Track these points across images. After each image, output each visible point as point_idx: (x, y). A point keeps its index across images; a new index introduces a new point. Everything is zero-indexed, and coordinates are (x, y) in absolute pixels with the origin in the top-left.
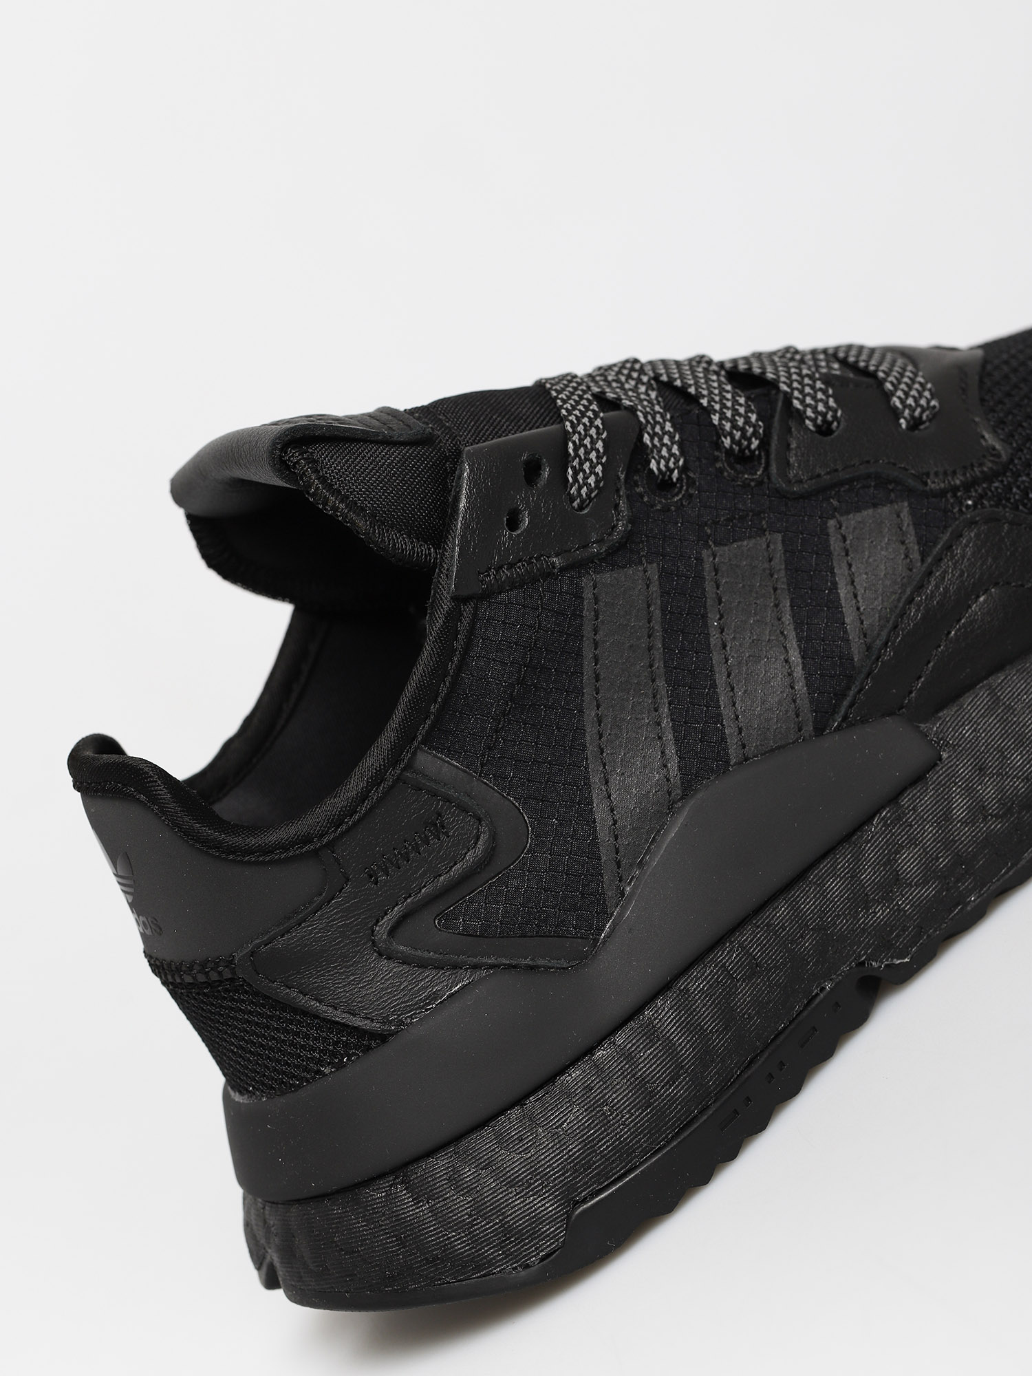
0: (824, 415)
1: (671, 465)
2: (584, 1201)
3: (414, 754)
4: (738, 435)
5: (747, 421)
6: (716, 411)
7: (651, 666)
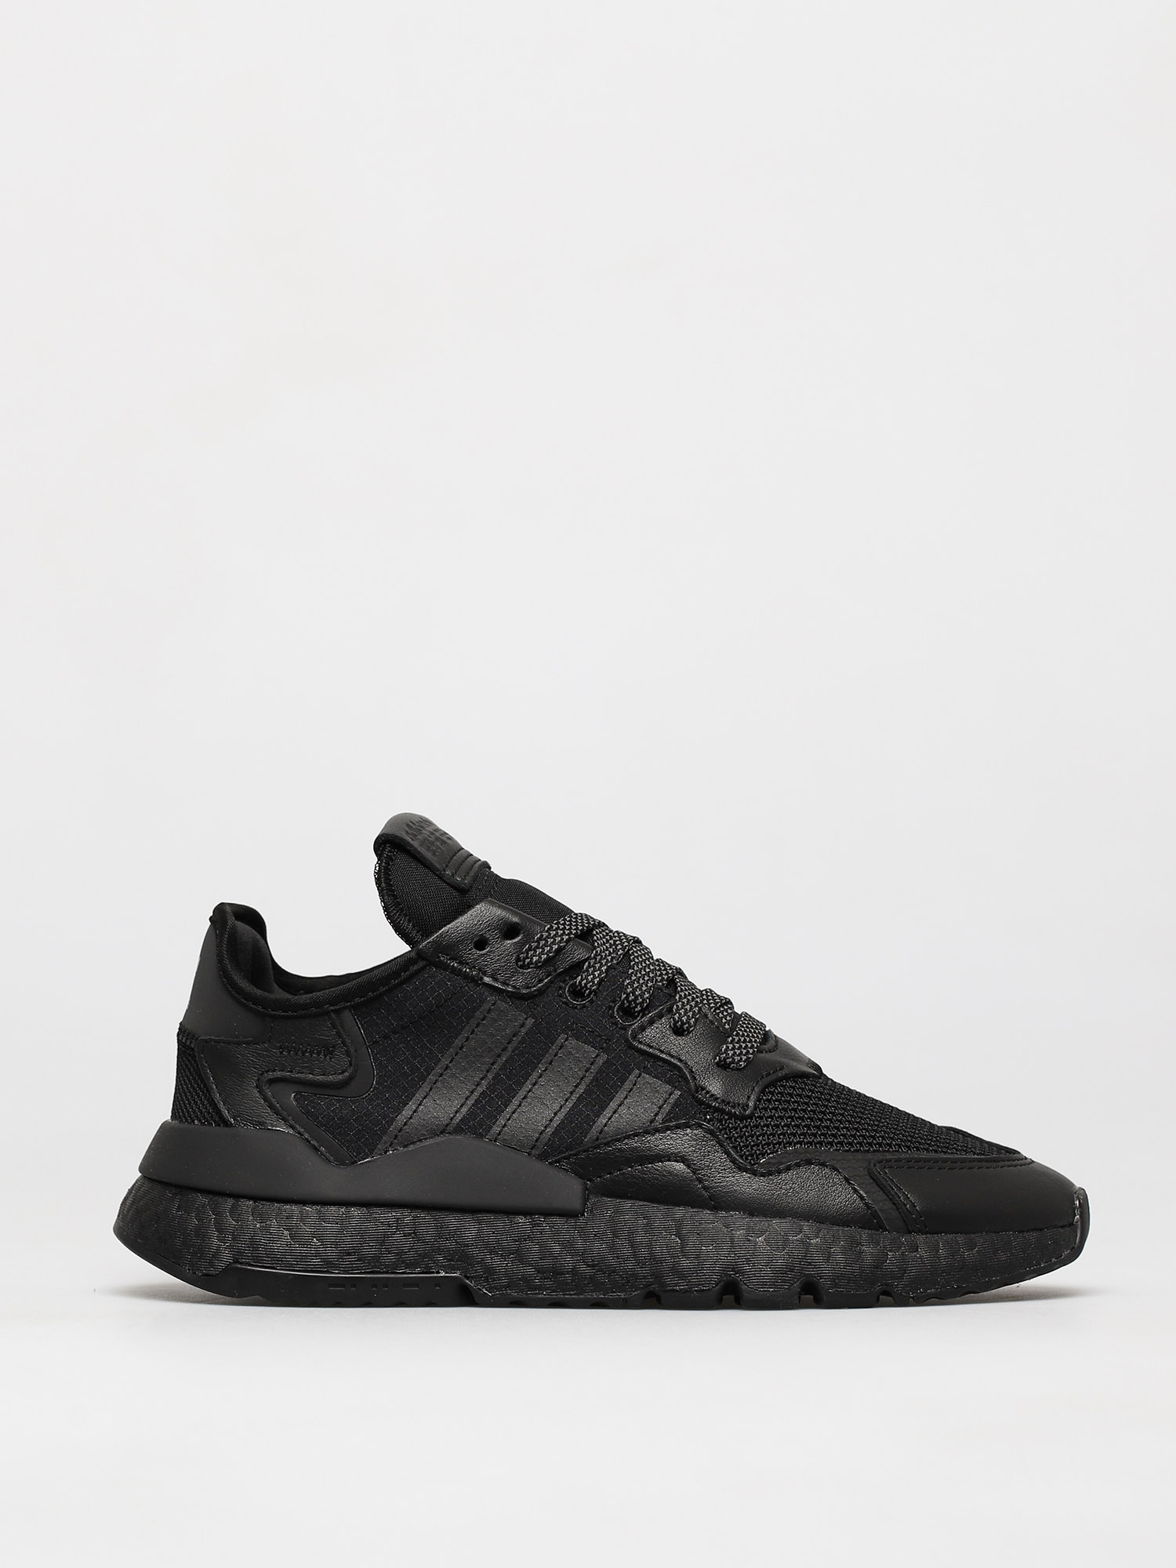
0: (683, 1024)
1: (589, 986)
2: (241, 1263)
3: (345, 1008)
4: (632, 998)
5: (641, 996)
6: (631, 979)
7: (492, 1064)
